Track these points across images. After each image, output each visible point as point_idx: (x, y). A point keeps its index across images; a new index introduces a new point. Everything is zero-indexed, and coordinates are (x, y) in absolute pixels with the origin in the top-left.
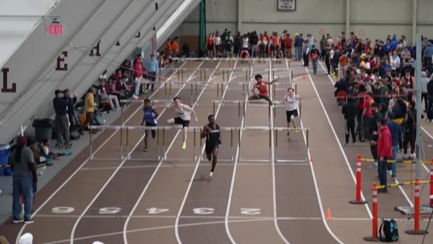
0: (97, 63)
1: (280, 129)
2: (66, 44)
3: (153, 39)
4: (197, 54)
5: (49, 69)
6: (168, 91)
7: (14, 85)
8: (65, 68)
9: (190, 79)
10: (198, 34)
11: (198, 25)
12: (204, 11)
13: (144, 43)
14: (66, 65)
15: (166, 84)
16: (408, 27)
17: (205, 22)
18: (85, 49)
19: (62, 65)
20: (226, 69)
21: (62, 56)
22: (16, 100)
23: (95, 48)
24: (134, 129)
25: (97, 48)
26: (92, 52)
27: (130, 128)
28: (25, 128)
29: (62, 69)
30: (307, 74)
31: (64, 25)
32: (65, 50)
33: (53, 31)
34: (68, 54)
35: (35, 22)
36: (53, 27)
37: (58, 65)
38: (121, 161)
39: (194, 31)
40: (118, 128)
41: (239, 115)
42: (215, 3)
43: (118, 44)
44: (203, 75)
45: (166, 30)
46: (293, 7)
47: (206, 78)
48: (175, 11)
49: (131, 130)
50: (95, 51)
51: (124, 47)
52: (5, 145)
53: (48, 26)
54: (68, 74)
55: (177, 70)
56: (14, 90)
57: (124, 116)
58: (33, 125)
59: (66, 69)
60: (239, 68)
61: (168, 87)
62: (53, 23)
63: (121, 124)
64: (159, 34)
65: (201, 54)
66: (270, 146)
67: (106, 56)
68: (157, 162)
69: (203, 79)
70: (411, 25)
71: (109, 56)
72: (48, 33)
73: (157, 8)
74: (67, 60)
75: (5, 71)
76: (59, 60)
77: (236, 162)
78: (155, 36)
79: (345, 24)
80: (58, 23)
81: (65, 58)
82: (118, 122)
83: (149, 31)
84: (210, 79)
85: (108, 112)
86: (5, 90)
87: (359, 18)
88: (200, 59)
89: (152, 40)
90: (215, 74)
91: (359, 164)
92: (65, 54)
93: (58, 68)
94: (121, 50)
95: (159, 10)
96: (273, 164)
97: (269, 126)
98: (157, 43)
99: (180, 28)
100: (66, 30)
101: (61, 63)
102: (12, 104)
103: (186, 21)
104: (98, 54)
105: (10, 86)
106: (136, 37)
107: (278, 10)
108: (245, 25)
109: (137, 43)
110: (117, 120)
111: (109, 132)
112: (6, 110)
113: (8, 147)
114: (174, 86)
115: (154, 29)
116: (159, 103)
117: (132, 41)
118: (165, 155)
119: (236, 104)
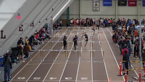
0: (33, 29)
1: (94, 51)
2: (23, 22)
3: (52, 20)
4: (66, 26)
6: (57, 38)
7: (5, 36)
8: (22, 30)
9: (64, 34)
10: (67, 19)
11: (67, 16)
12: (69, 11)
13: (48, 22)
14: (22, 29)
15: (56, 36)
16: (137, 16)
17: (69, 15)
18: (29, 24)
19: (21, 30)
20: (76, 31)
21: (21, 26)
22: (6, 41)
23: (32, 23)
25: (33, 23)
26: (31, 25)
27: (44, 50)
28: (9, 50)
29: (21, 31)
30: (103, 32)
31: (22, 16)
32: (22, 24)
33: (18, 18)
34: (23, 26)
35: (12, 15)
36: (18, 17)
37: (20, 29)
38: (41, 62)
39: (65, 18)
40: (40, 50)
41: (80, 46)
42: (72, 9)
43: (40, 22)
44: (68, 33)
45: (56, 18)
46: (98, 10)
47: (69, 34)
48: (59, 11)
49: (44, 51)
50: (32, 25)
51: (42, 23)
52: (2, 56)
53: (16, 16)
54: (23, 33)
55: (59, 31)
56: (5, 38)
57: (42, 46)
58: (11, 50)
59: (22, 31)
60: (80, 30)
61: (57, 37)
62: (18, 15)
63: (41, 49)
64: (54, 19)
65: (68, 26)
66: (91, 56)
67: (35, 27)
68: (53, 62)
69: (68, 34)
70: (138, 15)
71: (37, 26)
72: (16, 19)
73: (53, 10)
74: (23, 28)
75: (2, 31)
76: (20, 28)
77: (79, 62)
78: (52, 19)
79: (116, 15)
80: (20, 15)
81: (22, 27)
82: (40, 49)
83: (50, 18)
84: (71, 34)
85: (36, 45)
86: (2, 38)
87: (120, 13)
88: (67, 27)
89: (51, 21)
90: (72, 32)
91: (121, 62)
92: (22, 25)
93: (20, 30)
94: (41, 24)
95: (54, 11)
96: (92, 63)
97: (90, 50)
98: (53, 21)
99: (61, 17)
101: (21, 28)
102: (4, 42)
103: (63, 15)
104: (33, 26)
105: (3, 37)
106: (46, 20)
107: (93, 11)
108: (82, 16)
109: (46, 22)
110: (39, 48)
111: (37, 52)
112: (2, 45)
113: (3, 57)
114: (58, 36)
115: (52, 17)
116: (53, 42)
117: (44, 21)
118: (56, 59)
119: (79, 42)
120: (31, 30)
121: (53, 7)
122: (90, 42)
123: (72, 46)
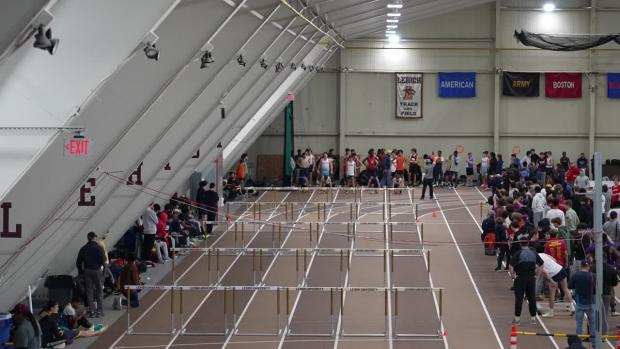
0: (137, 195)
1: (400, 289)
2: (94, 167)
3: (218, 160)
4: (281, 182)
5: (68, 204)
6: (239, 235)
7: (19, 227)
8: (92, 203)
9: (271, 217)
10: (282, 153)
11: (283, 139)
12: (292, 119)
13: (205, 168)
14: (93, 198)
15: (236, 224)
16: (583, 141)
17: (293, 136)
18: (120, 175)
19: (88, 199)
20: (322, 203)
21: (88, 185)
22: (22, 248)
23: (135, 173)
24: (191, 290)
25: (138, 173)
26: (130, 178)
27: (185, 288)
28: (34, 289)
29: (88, 204)
30: (438, 209)
31: (90, 140)
32: (90, 177)
33: (74, 150)
34: (96, 183)
35: (50, 137)
36: (75, 144)
37: (82, 197)
38: (172, 336)
39: (276, 148)
40: (168, 288)
41: (341, 269)
42: (307, 109)
43: (168, 168)
44: (289, 211)
45: (237, 147)
46: (418, 114)
47: (293, 216)
48: (249, 120)
49: (186, 291)
50: (135, 178)
51: (176, 172)
52: (6, 314)
53: (67, 142)
54: (95, 211)
55: (252, 204)
56: (18, 234)
57: (177, 270)
58: (46, 285)
59: (94, 205)
60: (341, 202)
61: (239, 229)
62: (74, 137)
63: (172, 284)
64: (227, 152)
66: (386, 314)
67: (149, 186)
68: (224, 338)
69: (289, 217)
70: (588, 138)
71: (155, 185)
72: (67, 152)
73: (223, 116)
74: (95, 191)
75: (6, 206)
76: (84, 190)
77: (337, 337)
78: (221, 156)
79: (493, 137)
80: (82, 137)
81: (92, 188)
82: (168, 280)
83: (211, 149)
84: (300, 217)
86: (6, 234)
87: (512, 129)
88: (285, 188)
89: (216, 161)
90: (307, 210)
91: (514, 339)
92: (92, 181)
93: (82, 203)
94: (173, 176)
95: (226, 119)
96: (391, 339)
97: (385, 284)
98: (224, 164)
99: (257, 143)
100: (93, 147)
101: (86, 194)
102: (16, 254)
103: (265, 135)
104: (139, 182)
105: (12, 229)
106: (194, 157)
107: (397, 118)
108: (349, 139)
109: (195, 166)
110: (165, 277)
111: (154, 294)
112: (8, 263)
113: (9, 316)
114: (248, 227)
115: (220, 146)
116: (226, 252)
117: (188, 163)
118: (236, 325)
119: (337, 253)
120: (131, 203)
121: (224, 104)
122: (385, 253)
123: (305, 270)
